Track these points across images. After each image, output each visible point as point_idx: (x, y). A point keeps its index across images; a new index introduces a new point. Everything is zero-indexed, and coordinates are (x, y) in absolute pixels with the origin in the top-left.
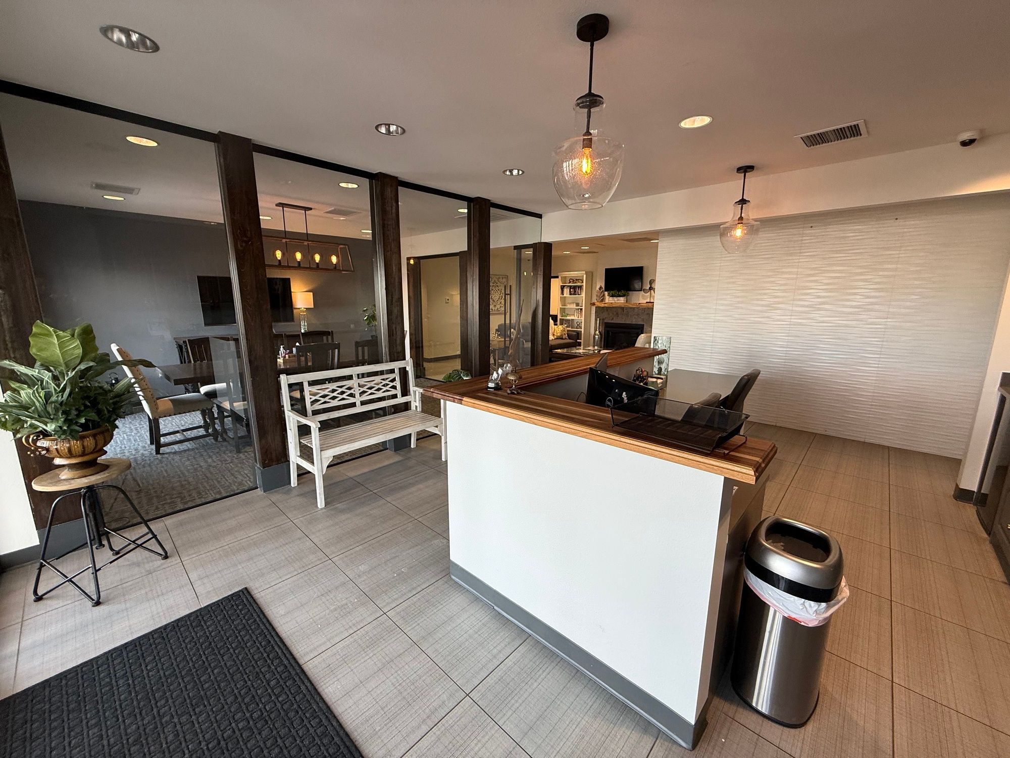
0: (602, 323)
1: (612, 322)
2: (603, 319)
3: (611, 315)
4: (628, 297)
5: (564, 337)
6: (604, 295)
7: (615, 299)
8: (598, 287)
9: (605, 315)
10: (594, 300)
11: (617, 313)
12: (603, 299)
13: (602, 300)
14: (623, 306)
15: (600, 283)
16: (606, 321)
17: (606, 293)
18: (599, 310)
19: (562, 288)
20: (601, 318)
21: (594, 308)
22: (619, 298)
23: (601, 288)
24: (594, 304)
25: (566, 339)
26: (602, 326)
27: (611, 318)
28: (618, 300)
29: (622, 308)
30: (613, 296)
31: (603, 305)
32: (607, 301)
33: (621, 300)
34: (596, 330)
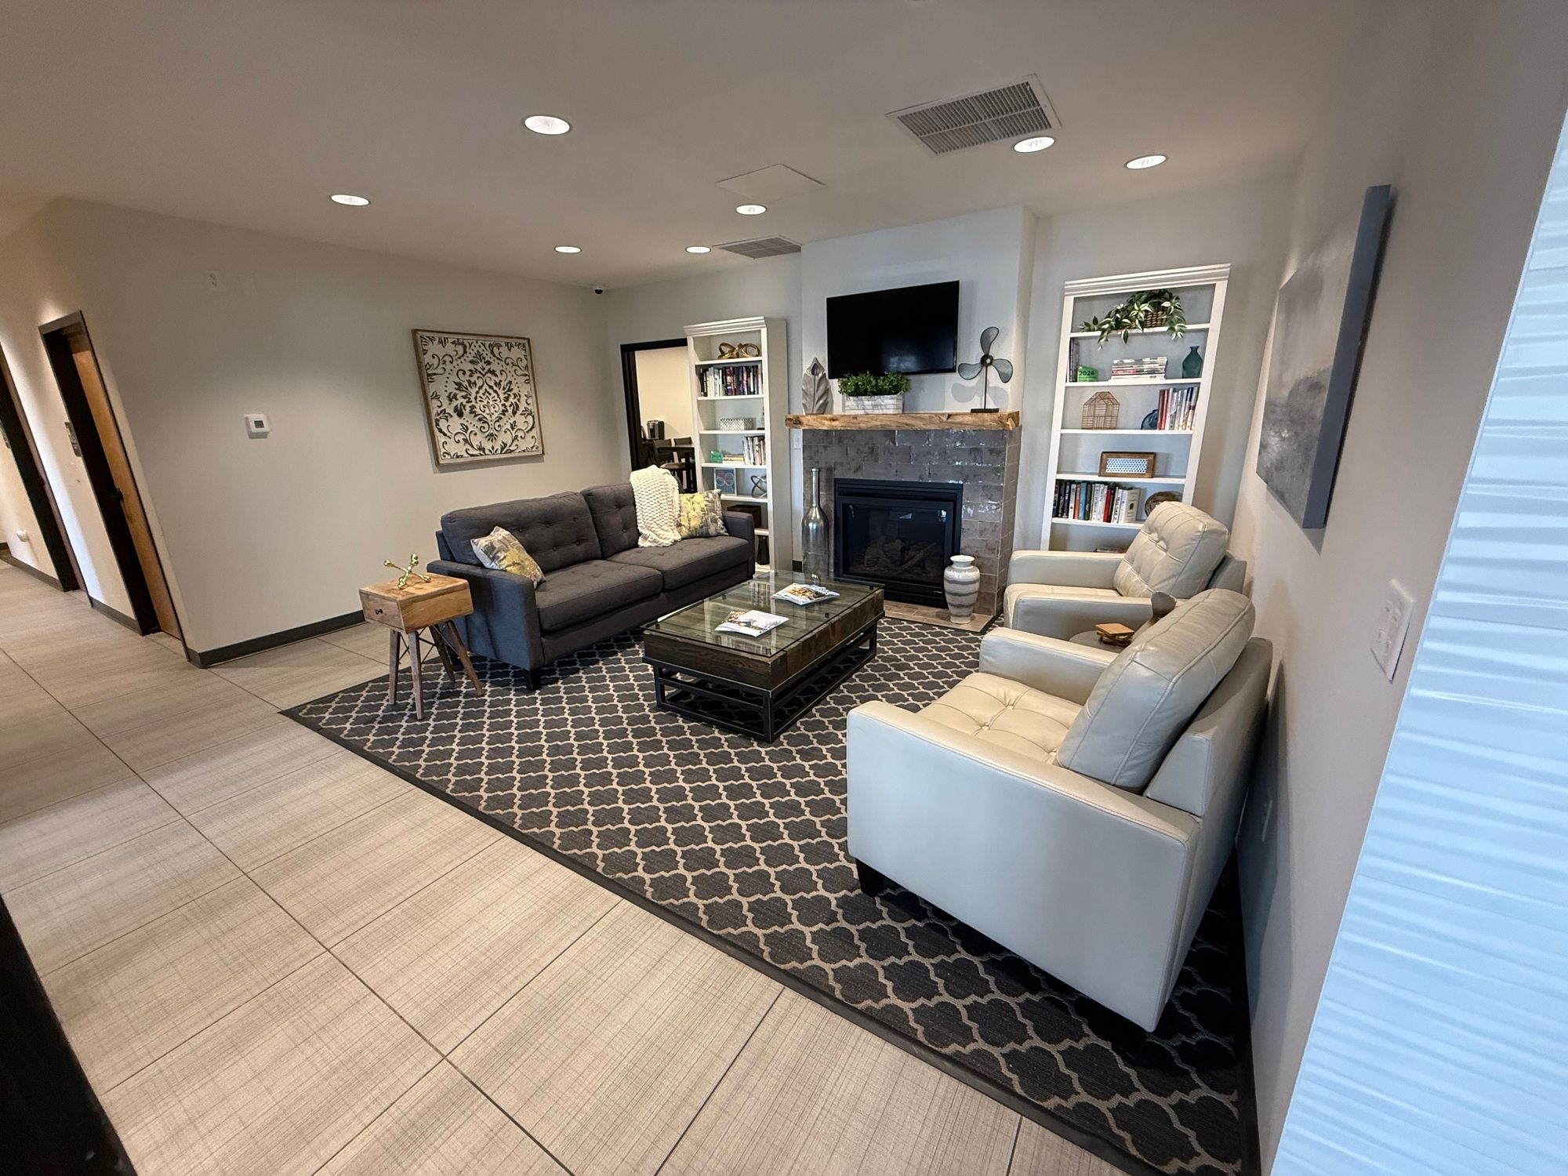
0: (828, 481)
1: (859, 476)
2: (830, 470)
3: (852, 453)
4: (908, 394)
5: (712, 530)
6: (827, 391)
7: (867, 402)
8: (807, 365)
9: (833, 455)
10: (798, 410)
11: (872, 449)
12: (825, 404)
13: (824, 408)
14: (893, 426)
15: (814, 349)
16: (838, 474)
17: (835, 384)
18: (816, 441)
19: (702, 372)
20: (822, 465)
21: (798, 435)
22: (879, 399)
23: (815, 368)
24: (797, 422)
25: (719, 535)
26: (828, 490)
27: (853, 465)
28: (875, 406)
29: (889, 434)
30: (857, 392)
31: (826, 425)
32: (837, 409)
33: (888, 405)
34: (808, 504)
